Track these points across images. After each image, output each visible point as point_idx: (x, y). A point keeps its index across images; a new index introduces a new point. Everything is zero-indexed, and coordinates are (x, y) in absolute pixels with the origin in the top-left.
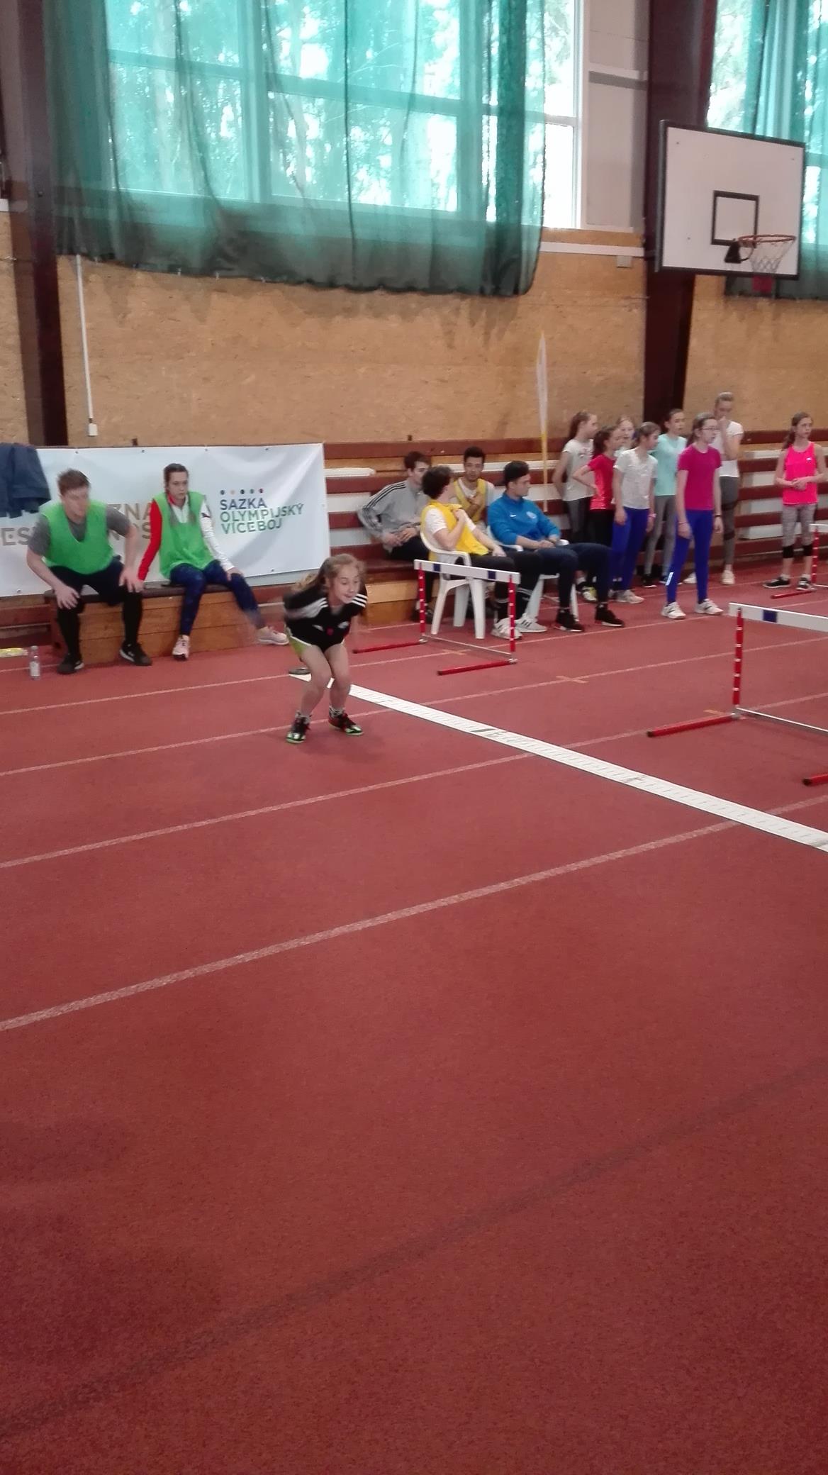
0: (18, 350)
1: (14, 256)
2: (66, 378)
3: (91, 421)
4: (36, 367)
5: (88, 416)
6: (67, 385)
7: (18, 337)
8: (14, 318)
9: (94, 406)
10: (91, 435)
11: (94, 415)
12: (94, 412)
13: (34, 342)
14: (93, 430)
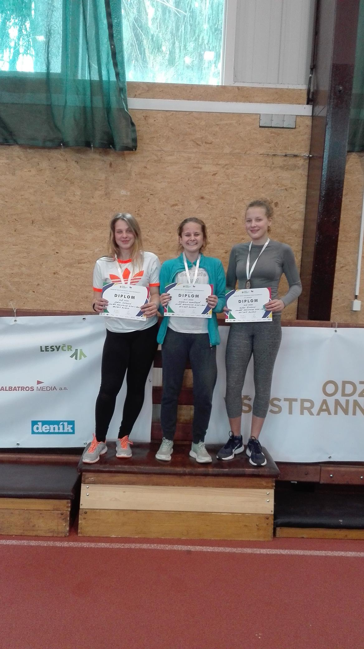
0: (300, 234)
1: (310, 154)
2: (339, 258)
3: (356, 297)
4: (311, 249)
5: (355, 292)
6: (337, 265)
7: (302, 223)
8: (302, 207)
9: (360, 284)
10: (354, 310)
11: (360, 293)
12: (360, 289)
13: (314, 227)
14: (357, 305)
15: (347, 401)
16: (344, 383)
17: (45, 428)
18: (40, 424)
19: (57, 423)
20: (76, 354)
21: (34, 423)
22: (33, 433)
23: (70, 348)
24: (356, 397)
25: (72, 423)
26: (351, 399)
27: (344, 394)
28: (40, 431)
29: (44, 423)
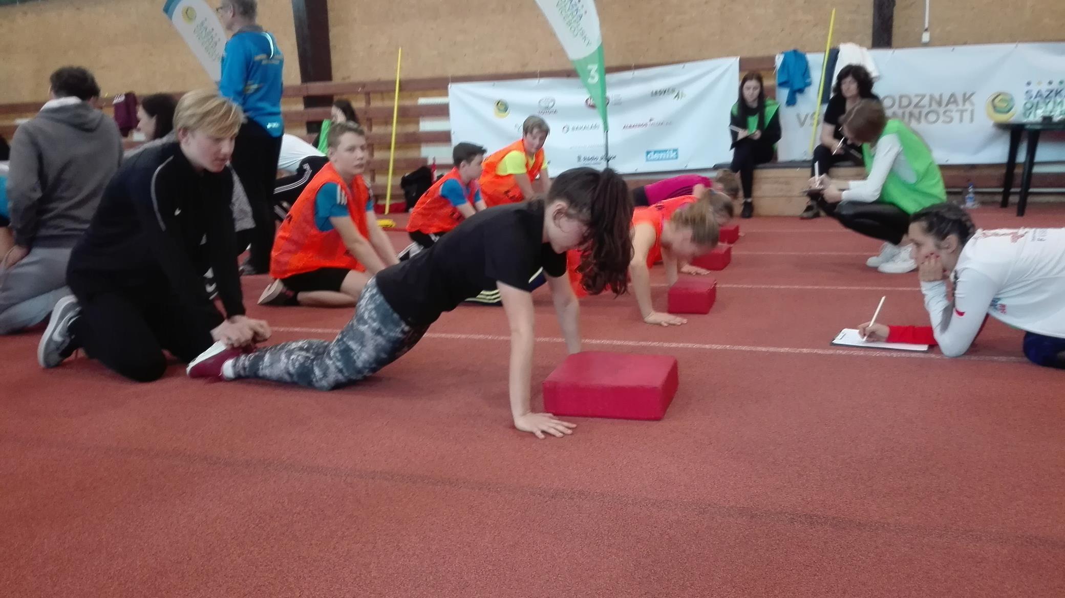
3: (926, 30)
5: (923, 27)
9: (930, 18)
10: (922, 37)
11: (930, 27)
12: (929, 23)
14: (926, 37)
15: (904, 113)
16: (901, 97)
17: (656, 156)
18: (652, 153)
19: (666, 151)
20: (677, 95)
21: (648, 153)
22: (647, 160)
23: (673, 91)
24: (911, 108)
25: (675, 150)
26: (908, 110)
27: (900, 106)
28: (652, 158)
29: (655, 152)
